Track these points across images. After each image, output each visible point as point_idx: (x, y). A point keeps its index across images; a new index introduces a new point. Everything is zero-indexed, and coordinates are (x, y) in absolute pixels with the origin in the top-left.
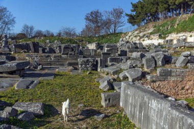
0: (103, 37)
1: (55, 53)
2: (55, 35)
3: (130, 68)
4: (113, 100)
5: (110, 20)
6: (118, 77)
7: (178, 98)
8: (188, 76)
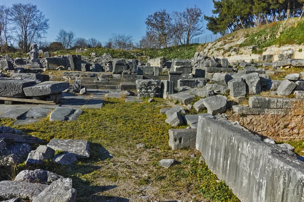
0: (171, 49)
1: (103, 71)
2: (103, 45)
3: (210, 95)
4: (186, 140)
5: (181, 25)
6: (192, 108)
7: (278, 140)
8: (295, 109)
